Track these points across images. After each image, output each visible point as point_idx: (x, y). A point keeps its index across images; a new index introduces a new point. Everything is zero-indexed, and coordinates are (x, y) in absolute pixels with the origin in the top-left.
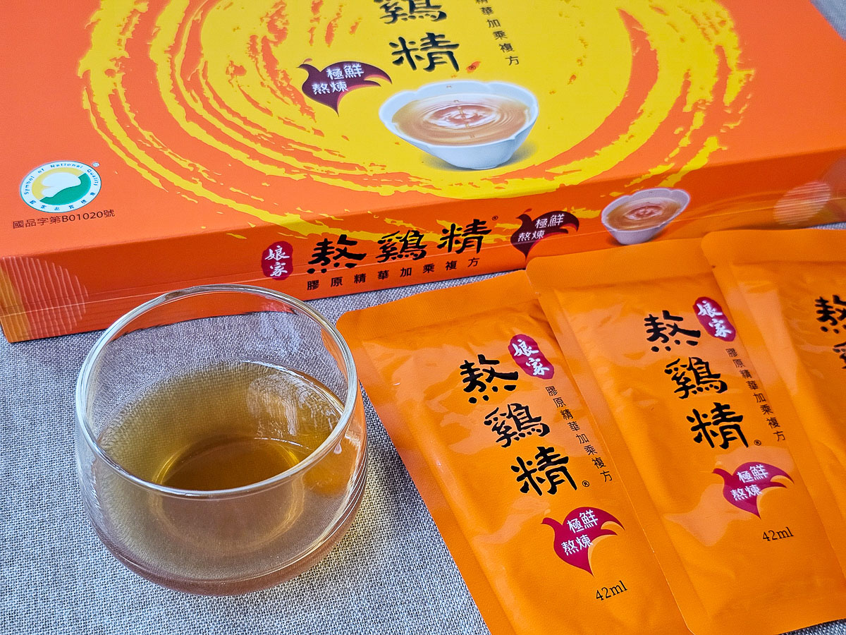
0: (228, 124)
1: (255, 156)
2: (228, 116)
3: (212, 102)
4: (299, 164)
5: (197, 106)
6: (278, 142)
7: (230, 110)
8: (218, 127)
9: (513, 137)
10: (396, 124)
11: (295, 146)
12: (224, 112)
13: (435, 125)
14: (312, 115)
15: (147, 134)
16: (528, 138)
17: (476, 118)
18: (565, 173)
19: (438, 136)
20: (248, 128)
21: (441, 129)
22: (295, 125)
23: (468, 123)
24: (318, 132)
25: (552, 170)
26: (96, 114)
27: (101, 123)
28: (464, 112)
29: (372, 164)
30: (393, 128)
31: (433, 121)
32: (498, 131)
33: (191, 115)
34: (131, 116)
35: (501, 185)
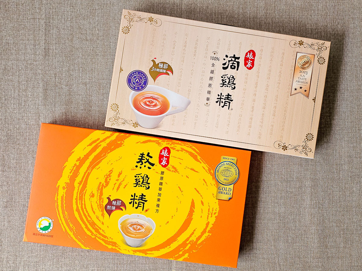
0: (85, 215)
1: (87, 227)
2: (85, 212)
3: (83, 205)
4: (95, 233)
5: (80, 206)
6: (93, 224)
7: (86, 210)
8: (82, 215)
9: (144, 239)
10: (121, 226)
11: (96, 226)
12: (85, 210)
13: (129, 229)
14: (104, 216)
15: (66, 213)
16: (147, 240)
17: (139, 229)
18: (150, 254)
19: (129, 233)
20: (88, 217)
21: (130, 231)
22: (98, 219)
23: (137, 230)
24: (103, 223)
25: (148, 252)
26: (57, 203)
27: (58, 205)
28: (138, 226)
29: (110, 238)
30: (119, 226)
31: (129, 227)
32: (142, 235)
33: (78, 210)
34: (65, 205)
35: (135, 253)
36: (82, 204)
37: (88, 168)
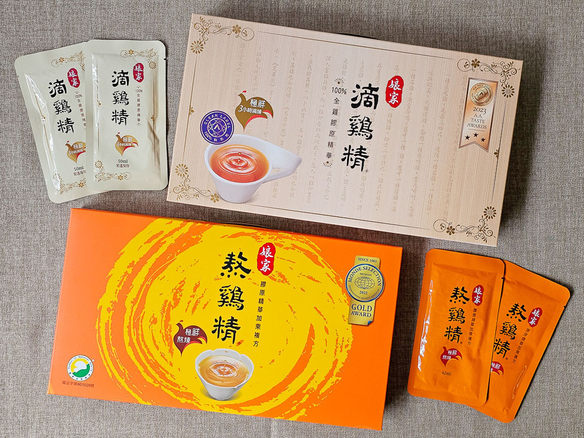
0: (142, 351)
1: (146, 371)
2: (143, 346)
3: (140, 337)
4: (159, 379)
5: (134, 338)
6: (156, 366)
7: (145, 344)
8: (138, 351)
9: (236, 387)
10: (199, 367)
11: (161, 369)
12: (142, 343)
13: (212, 372)
14: (172, 353)
15: (113, 349)
16: (241, 389)
17: (228, 373)
18: (246, 410)
19: (212, 379)
20: (148, 355)
21: (213, 375)
22: (164, 358)
23: (224, 374)
24: (171, 364)
25: (242, 408)
26: (99, 333)
27: (100, 337)
28: (226, 368)
29: (183, 386)
30: (197, 368)
31: (213, 370)
32: (232, 382)
33: (131, 344)
34: (111, 337)
35: (222, 409)
36: (138, 335)
37: (146, 278)
